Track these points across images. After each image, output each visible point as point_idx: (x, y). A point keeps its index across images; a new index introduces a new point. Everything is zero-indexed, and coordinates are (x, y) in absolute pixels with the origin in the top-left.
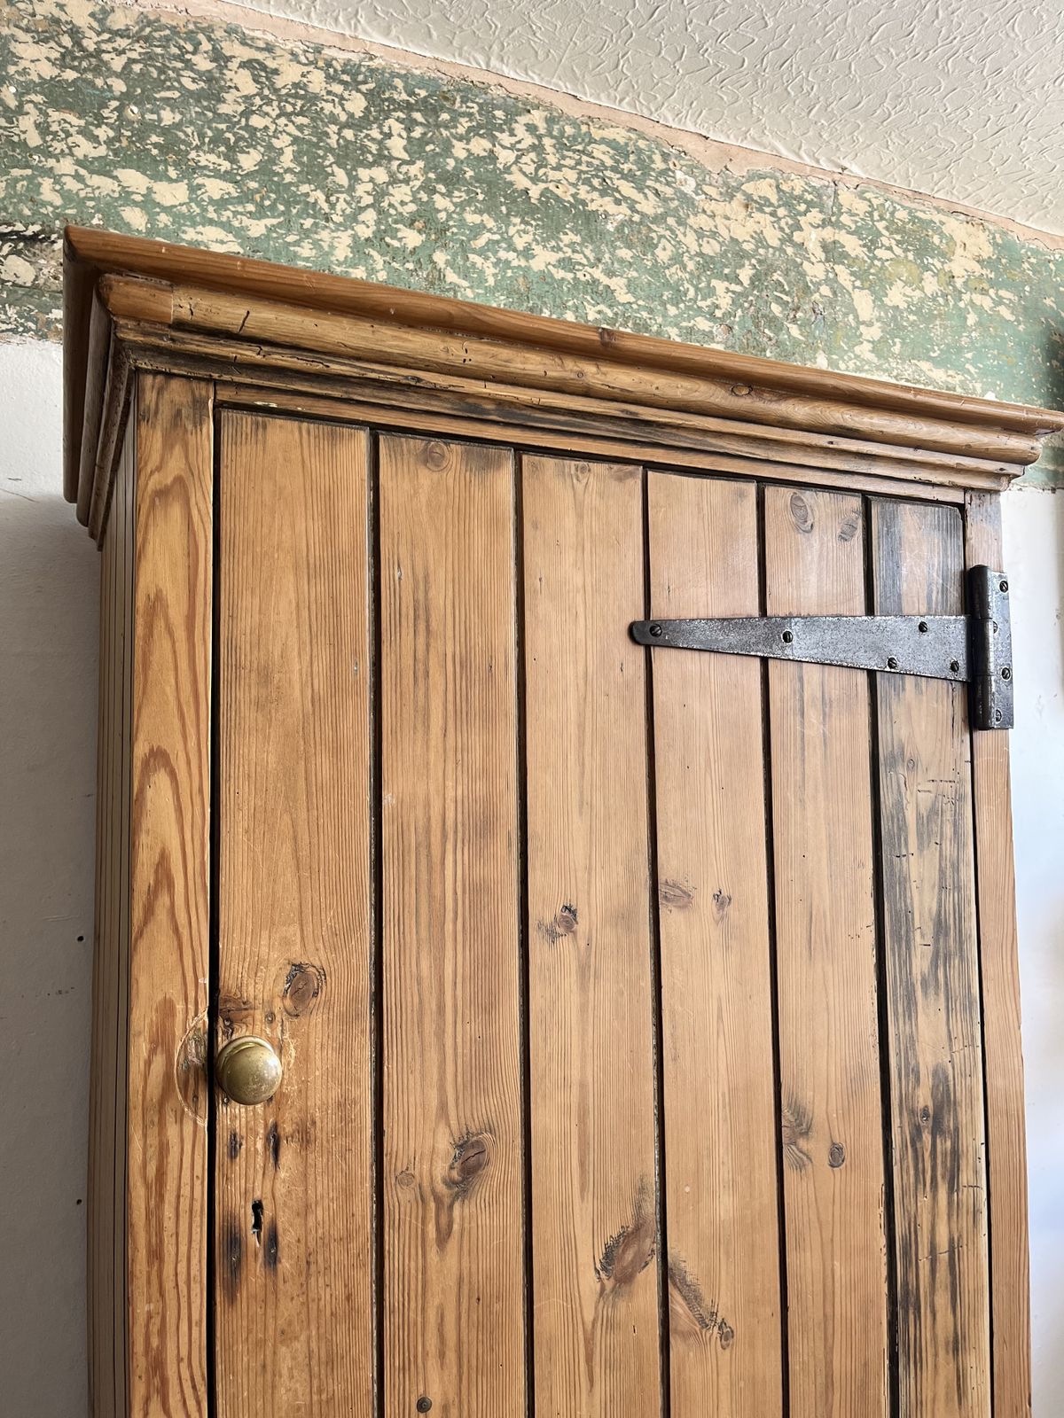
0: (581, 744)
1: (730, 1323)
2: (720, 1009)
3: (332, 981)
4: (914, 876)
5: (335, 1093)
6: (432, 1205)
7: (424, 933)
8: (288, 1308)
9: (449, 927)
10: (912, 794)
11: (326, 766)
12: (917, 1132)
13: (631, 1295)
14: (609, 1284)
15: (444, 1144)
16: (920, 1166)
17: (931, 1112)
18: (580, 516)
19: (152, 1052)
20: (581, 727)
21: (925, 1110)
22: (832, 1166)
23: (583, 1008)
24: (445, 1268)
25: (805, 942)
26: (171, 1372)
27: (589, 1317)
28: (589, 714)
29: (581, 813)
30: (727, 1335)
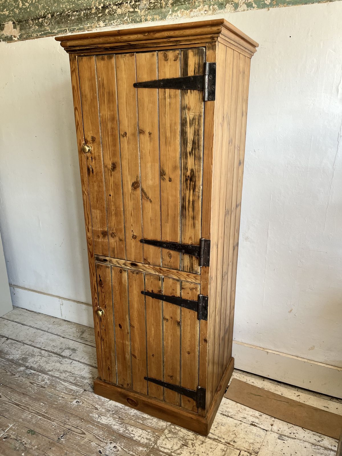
0: (126, 106)
1: (151, 200)
2: (149, 151)
3: (96, 139)
4: (188, 132)
5: (98, 154)
6: (110, 171)
7: (106, 134)
8: (95, 179)
9: (109, 133)
10: (188, 115)
11: (93, 110)
12: (187, 180)
13: (136, 191)
14: (133, 188)
15: (110, 164)
16: (187, 186)
17: (190, 177)
18: (125, 65)
19: (79, 145)
20: (126, 103)
21: (189, 176)
22: (169, 181)
23: (128, 148)
24: (112, 179)
25: (165, 142)
26: (85, 182)
27: (130, 192)
28: (127, 100)
29: (127, 117)
30: (151, 201)
